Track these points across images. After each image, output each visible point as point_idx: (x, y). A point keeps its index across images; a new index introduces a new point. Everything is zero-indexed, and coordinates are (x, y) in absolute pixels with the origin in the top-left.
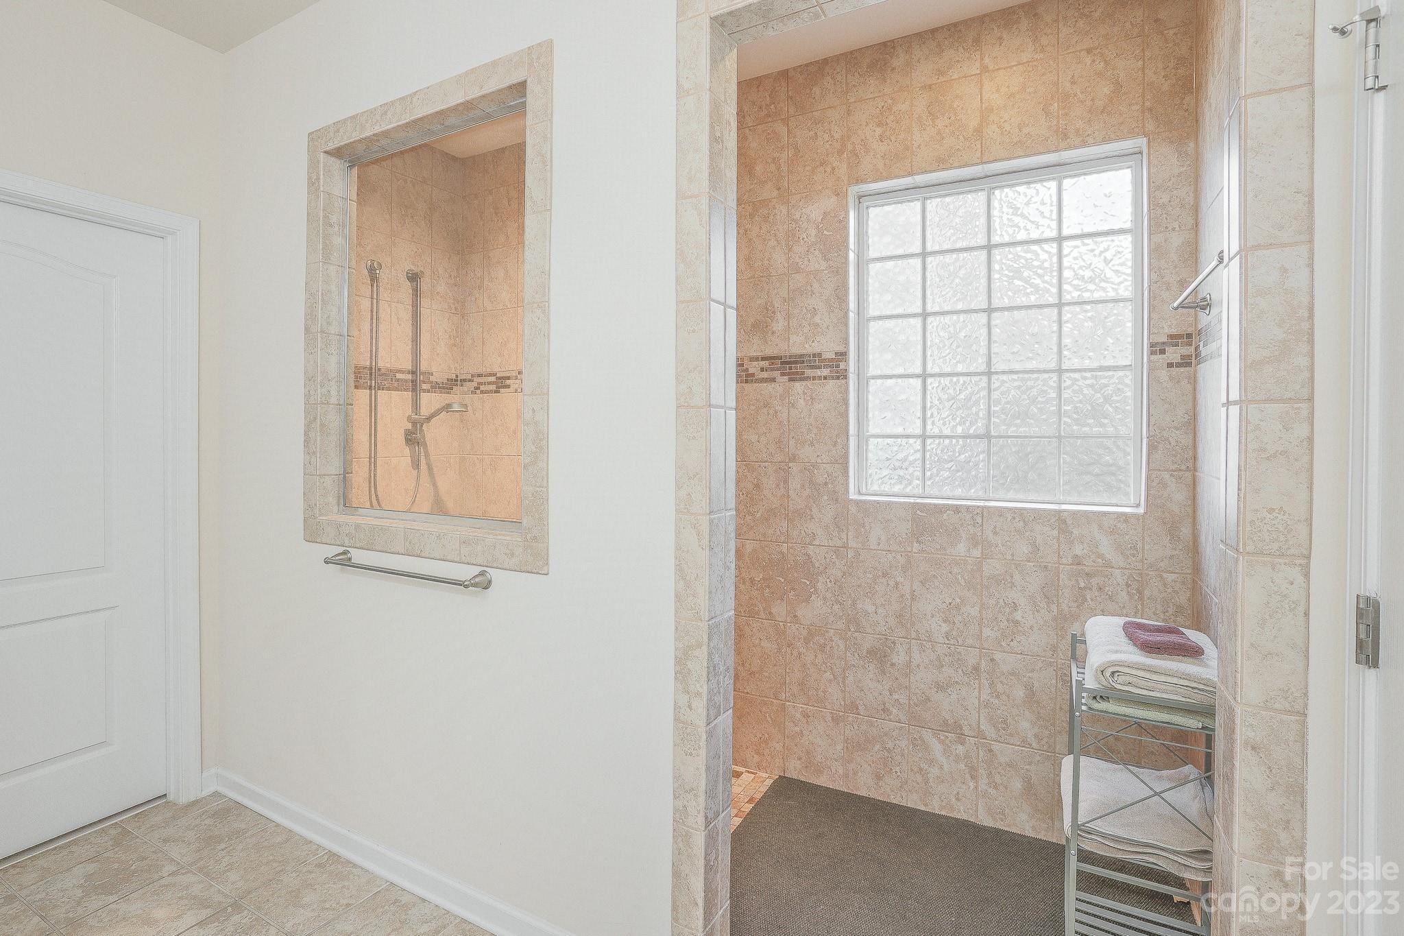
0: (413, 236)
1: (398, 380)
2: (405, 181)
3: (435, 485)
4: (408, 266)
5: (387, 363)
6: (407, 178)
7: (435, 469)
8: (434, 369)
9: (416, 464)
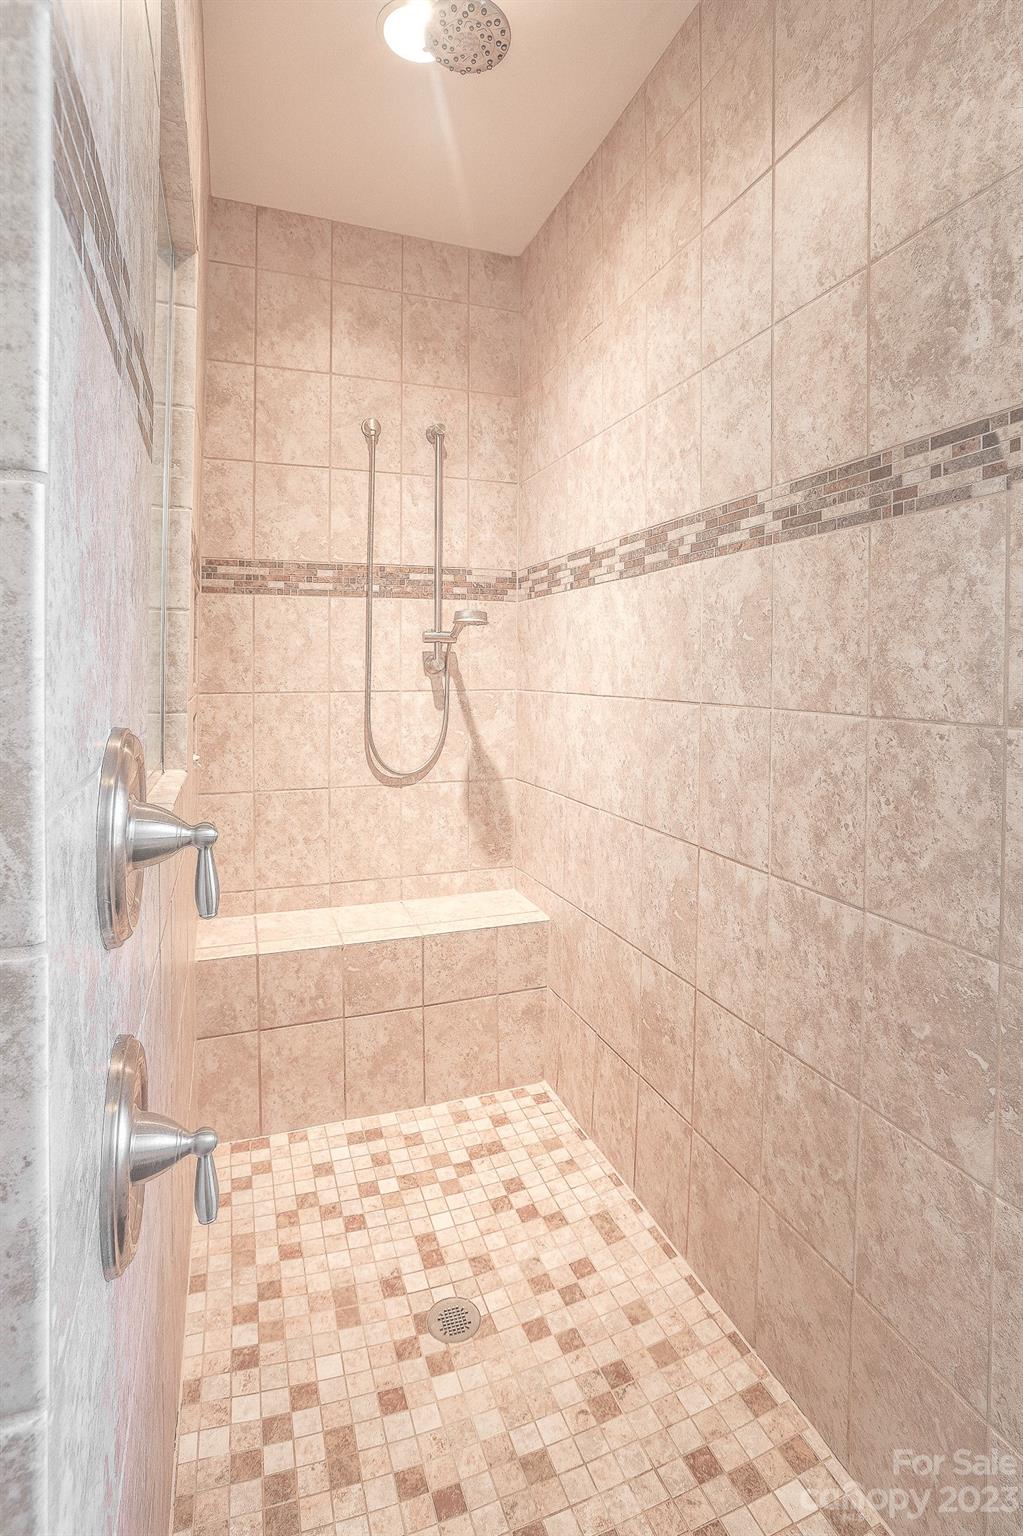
0: (438, 378)
1: (412, 583)
2: (425, 304)
3: (473, 733)
4: (429, 421)
5: (395, 558)
6: (427, 299)
7: (474, 712)
8: (474, 564)
9: (442, 701)
